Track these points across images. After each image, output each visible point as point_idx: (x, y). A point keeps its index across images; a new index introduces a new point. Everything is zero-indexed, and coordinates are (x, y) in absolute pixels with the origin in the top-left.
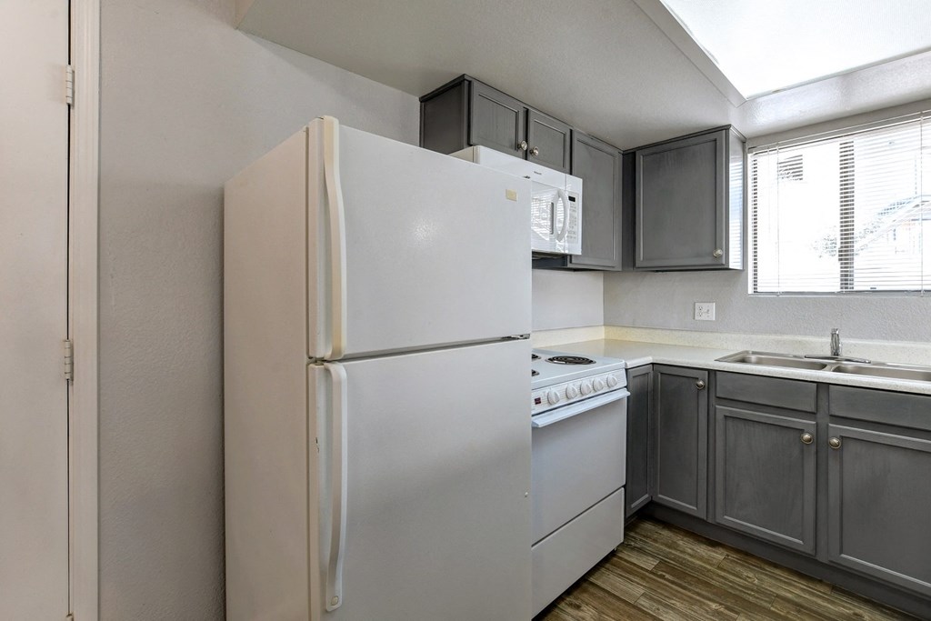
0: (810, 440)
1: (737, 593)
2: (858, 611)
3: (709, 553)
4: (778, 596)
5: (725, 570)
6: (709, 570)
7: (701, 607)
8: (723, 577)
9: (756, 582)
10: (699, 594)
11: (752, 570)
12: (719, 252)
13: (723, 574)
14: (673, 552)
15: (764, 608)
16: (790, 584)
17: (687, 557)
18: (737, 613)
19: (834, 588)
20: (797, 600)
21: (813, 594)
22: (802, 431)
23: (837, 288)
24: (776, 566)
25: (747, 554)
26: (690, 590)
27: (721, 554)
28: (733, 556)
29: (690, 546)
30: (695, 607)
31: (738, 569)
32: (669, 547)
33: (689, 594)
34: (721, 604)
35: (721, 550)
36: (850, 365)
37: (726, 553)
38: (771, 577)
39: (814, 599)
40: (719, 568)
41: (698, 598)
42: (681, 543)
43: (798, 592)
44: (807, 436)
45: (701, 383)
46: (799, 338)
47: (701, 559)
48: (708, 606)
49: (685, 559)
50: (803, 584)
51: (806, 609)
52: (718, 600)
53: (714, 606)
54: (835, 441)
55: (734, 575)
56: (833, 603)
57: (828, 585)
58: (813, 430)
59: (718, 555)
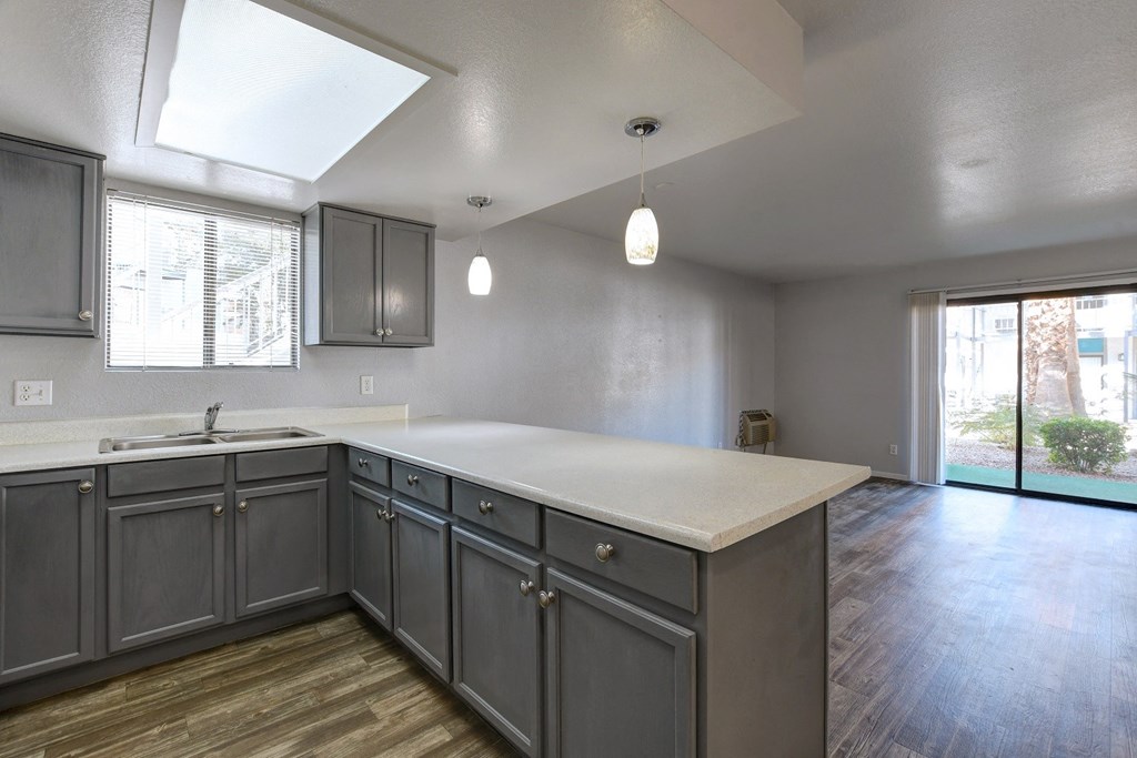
0: (221, 511)
1: (167, 704)
2: (263, 645)
3: (104, 696)
4: (203, 679)
5: (137, 698)
6: (121, 710)
7: (143, 743)
8: (142, 704)
9: (176, 683)
10: (130, 736)
11: (164, 678)
12: (87, 314)
13: (138, 701)
14: (55, 728)
15: (200, 696)
16: (204, 664)
17: (80, 719)
18: (181, 718)
19: (237, 643)
20: (219, 671)
21: (227, 658)
22: (212, 506)
23: (201, 364)
24: (182, 659)
25: (147, 669)
26: (116, 741)
27: (120, 687)
28: (134, 680)
29: (72, 707)
30: (136, 749)
31: (149, 686)
32: (46, 727)
33: (120, 744)
34: (161, 725)
35: (116, 685)
36: (228, 436)
37: (124, 683)
38: (184, 670)
39: (232, 660)
40: (128, 700)
41: (132, 739)
42: (56, 713)
43: (215, 665)
44: (219, 509)
45: (87, 485)
46: (171, 416)
47: (100, 707)
48: (149, 735)
49: (80, 722)
50: (214, 656)
51: (230, 671)
52: (155, 723)
53: (156, 731)
54: (243, 504)
55: (151, 693)
56: (244, 653)
57: (232, 644)
58: (222, 501)
59: (117, 691)
